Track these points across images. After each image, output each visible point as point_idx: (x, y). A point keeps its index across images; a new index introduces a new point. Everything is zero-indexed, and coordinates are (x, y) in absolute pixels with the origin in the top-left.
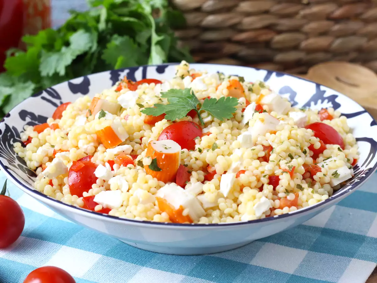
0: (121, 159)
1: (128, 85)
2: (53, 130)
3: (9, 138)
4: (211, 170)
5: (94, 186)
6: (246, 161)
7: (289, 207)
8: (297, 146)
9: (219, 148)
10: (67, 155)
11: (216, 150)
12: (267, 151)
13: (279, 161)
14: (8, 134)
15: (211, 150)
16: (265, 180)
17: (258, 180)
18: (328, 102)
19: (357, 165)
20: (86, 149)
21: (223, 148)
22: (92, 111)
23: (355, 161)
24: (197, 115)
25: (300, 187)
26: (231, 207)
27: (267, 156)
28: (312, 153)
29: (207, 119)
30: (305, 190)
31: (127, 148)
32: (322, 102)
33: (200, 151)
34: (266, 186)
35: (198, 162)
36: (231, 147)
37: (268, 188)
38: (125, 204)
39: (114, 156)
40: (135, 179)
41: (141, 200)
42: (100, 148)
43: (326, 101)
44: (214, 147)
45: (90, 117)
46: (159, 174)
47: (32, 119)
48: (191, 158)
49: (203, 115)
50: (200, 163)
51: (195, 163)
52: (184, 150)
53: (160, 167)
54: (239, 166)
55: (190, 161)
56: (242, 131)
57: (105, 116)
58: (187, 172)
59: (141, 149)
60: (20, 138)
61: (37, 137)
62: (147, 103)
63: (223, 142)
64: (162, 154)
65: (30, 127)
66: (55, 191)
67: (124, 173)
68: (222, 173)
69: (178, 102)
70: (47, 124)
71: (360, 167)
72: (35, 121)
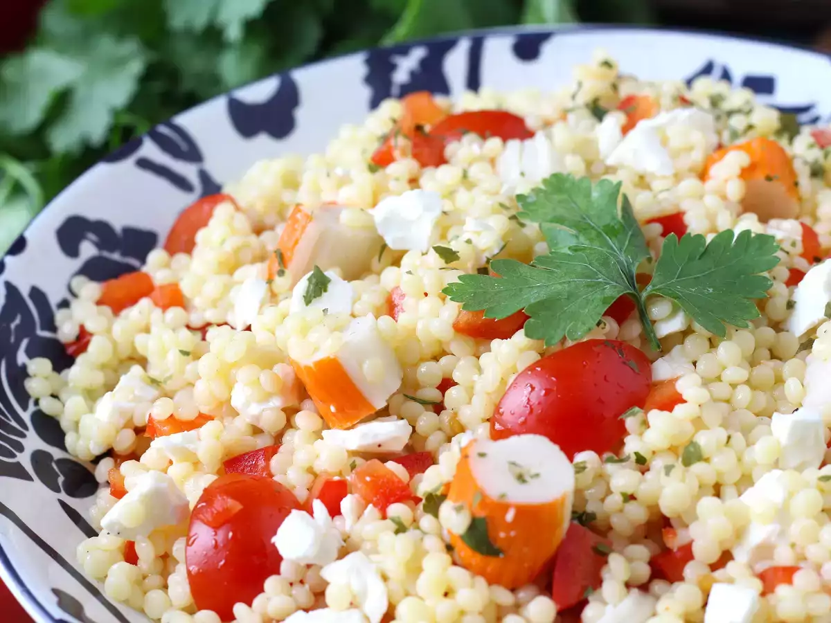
0: (368, 479)
1: (415, 146)
2: (158, 311)
3: (12, 340)
4: (674, 543)
5: (271, 583)
6: (800, 527)
9: (707, 460)
10: (191, 447)
11: (697, 467)
14: (13, 326)
15: (679, 465)
20: (258, 418)
21: (721, 464)
22: (287, 254)
24: (636, 313)
29: (669, 326)
31: (391, 432)
33: (642, 463)
35: (631, 507)
36: (747, 458)
39: (345, 461)
40: (414, 569)
42: (304, 419)
44: (690, 455)
45: (279, 282)
46: (493, 564)
47: (99, 246)
48: (609, 492)
49: (658, 310)
50: (637, 513)
51: (621, 511)
52: (586, 457)
53: (498, 545)
54: (773, 539)
55: (603, 500)
56: (789, 367)
57: (325, 291)
58: (592, 553)
59: (440, 429)
60: (54, 329)
61: (109, 331)
62: (469, 241)
63: (722, 434)
64: (505, 507)
65: (90, 290)
66: (144, 578)
67: (375, 541)
68: (715, 558)
69: (575, 249)
70: (147, 278)
72: (112, 252)
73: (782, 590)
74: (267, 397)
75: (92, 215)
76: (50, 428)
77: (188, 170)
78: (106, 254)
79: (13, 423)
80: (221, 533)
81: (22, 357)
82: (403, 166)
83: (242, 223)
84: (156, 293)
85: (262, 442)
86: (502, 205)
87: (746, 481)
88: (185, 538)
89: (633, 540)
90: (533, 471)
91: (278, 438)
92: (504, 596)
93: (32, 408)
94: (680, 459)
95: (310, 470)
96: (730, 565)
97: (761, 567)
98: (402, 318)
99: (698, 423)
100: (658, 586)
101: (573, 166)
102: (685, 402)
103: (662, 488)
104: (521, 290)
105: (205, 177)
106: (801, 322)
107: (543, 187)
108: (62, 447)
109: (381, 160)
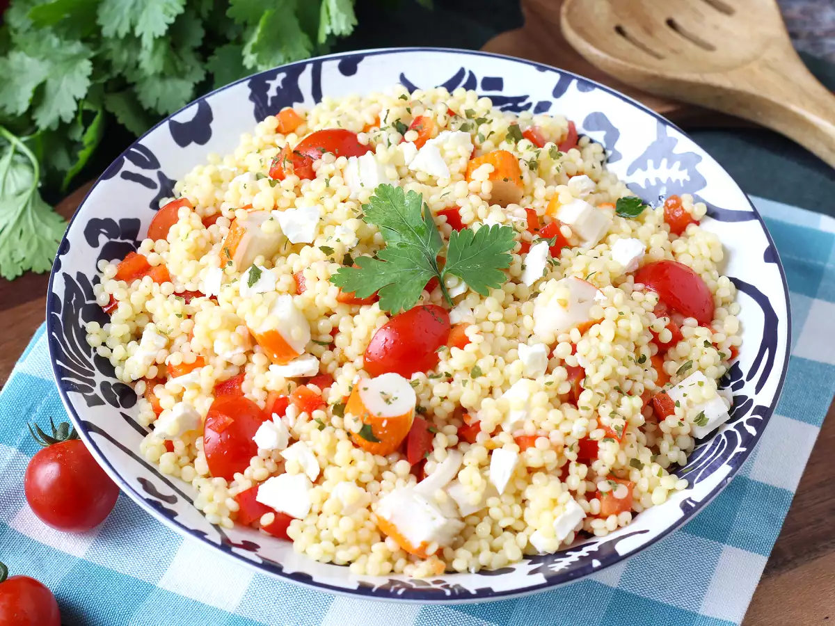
0: (300, 397)
1: (295, 165)
2: (156, 285)
3: (74, 311)
4: (470, 422)
5: (253, 461)
6: (537, 411)
7: (617, 513)
8: (630, 359)
9: (485, 375)
10: (197, 382)
11: (480, 380)
12: (573, 381)
13: (598, 405)
14: (72, 302)
15: (469, 379)
16: (572, 455)
17: (560, 455)
18: (681, 169)
19: (738, 362)
20: (230, 358)
21: (492, 377)
22: (232, 251)
23: (734, 351)
24: (439, 286)
25: (637, 464)
26: (512, 516)
27: (575, 391)
28: (656, 350)
29: (457, 290)
30: (646, 469)
31: (308, 366)
32: (670, 166)
33: (450, 379)
34: (573, 468)
35: (445, 403)
36: (506, 372)
37: (578, 472)
38: (316, 509)
39: (284, 383)
40: (332, 450)
41: (346, 504)
42: (258, 359)
43: (677, 164)
44: (476, 373)
45: (229, 268)
46: (375, 446)
47: (109, 236)
48: (432, 395)
49: (450, 283)
50: (449, 407)
51: (440, 405)
52: (417, 376)
53: (378, 437)
54: (523, 419)
55: (429, 399)
56: (525, 307)
57: (259, 278)
58: (426, 432)
59: (334, 360)
60: (94, 298)
61: (128, 298)
62: (338, 240)
63: (491, 359)
64: (382, 420)
65: (110, 268)
66: (179, 458)
67: (309, 434)
68: (492, 429)
69: (400, 245)
70: (142, 257)
71: (744, 378)
72: (116, 238)
73: (530, 451)
74: (235, 347)
75: (102, 216)
76: (106, 366)
77: (151, 174)
78: (112, 240)
79: (87, 368)
80: (222, 435)
81: (81, 322)
82: (290, 180)
83: (197, 221)
84: (153, 272)
85: (233, 372)
86: (353, 209)
87: (506, 385)
88: (202, 437)
89: (448, 423)
90: (395, 396)
91: (242, 368)
92: (382, 461)
93: (93, 354)
94: (470, 375)
95: (264, 389)
96: (501, 434)
97: (517, 434)
98: (307, 294)
99: (479, 355)
100: (463, 446)
101: (391, 177)
102: (471, 342)
103: (462, 393)
104: (373, 277)
105: (161, 176)
106: (530, 278)
107: (374, 195)
108: (114, 376)
109: (277, 176)
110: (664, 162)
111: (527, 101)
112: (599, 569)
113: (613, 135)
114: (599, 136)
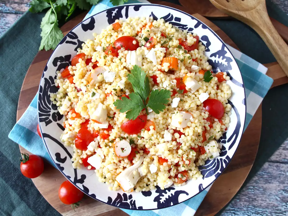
3: (47, 90)
4: (147, 151)
9: (153, 140)
12: (178, 146)
13: (183, 154)
14: (47, 87)
17: (169, 167)
23: (226, 129)
24: (145, 109)
25: (190, 170)
26: (154, 178)
30: (193, 171)
50: (142, 146)
54: (162, 154)
57: (95, 95)
60: (54, 83)
62: (119, 87)
65: (59, 74)
70: (69, 71)
71: (227, 140)
72: (63, 62)
75: (59, 56)
76: (55, 107)
79: (48, 110)
81: (49, 93)
90: (125, 149)
93: (51, 104)
95: (93, 128)
97: (160, 156)
99: (152, 135)
100: (144, 155)
102: (151, 131)
103: (146, 144)
106: (173, 106)
108: (57, 110)
110: (222, 57)
111: (187, 27)
112: (172, 206)
113: (209, 44)
114: (205, 43)
